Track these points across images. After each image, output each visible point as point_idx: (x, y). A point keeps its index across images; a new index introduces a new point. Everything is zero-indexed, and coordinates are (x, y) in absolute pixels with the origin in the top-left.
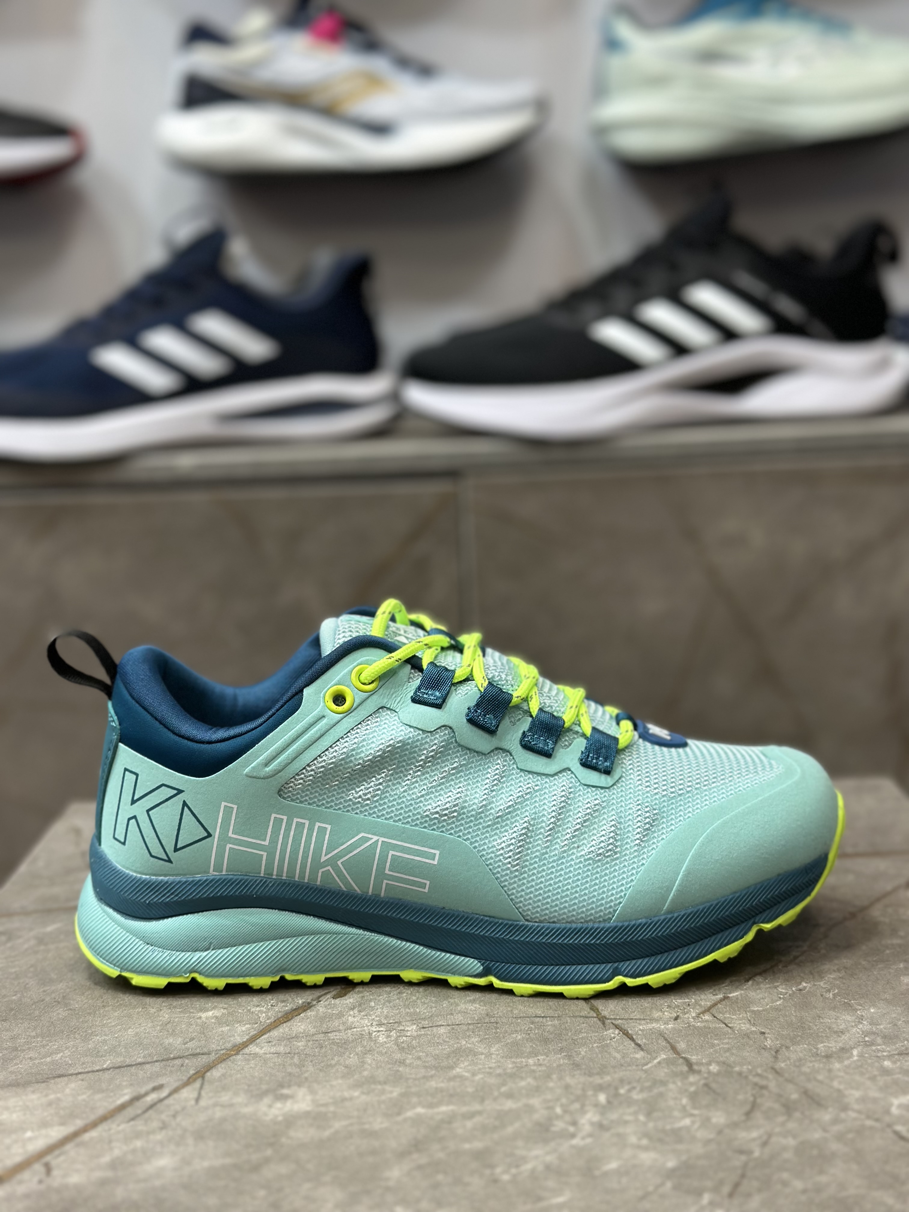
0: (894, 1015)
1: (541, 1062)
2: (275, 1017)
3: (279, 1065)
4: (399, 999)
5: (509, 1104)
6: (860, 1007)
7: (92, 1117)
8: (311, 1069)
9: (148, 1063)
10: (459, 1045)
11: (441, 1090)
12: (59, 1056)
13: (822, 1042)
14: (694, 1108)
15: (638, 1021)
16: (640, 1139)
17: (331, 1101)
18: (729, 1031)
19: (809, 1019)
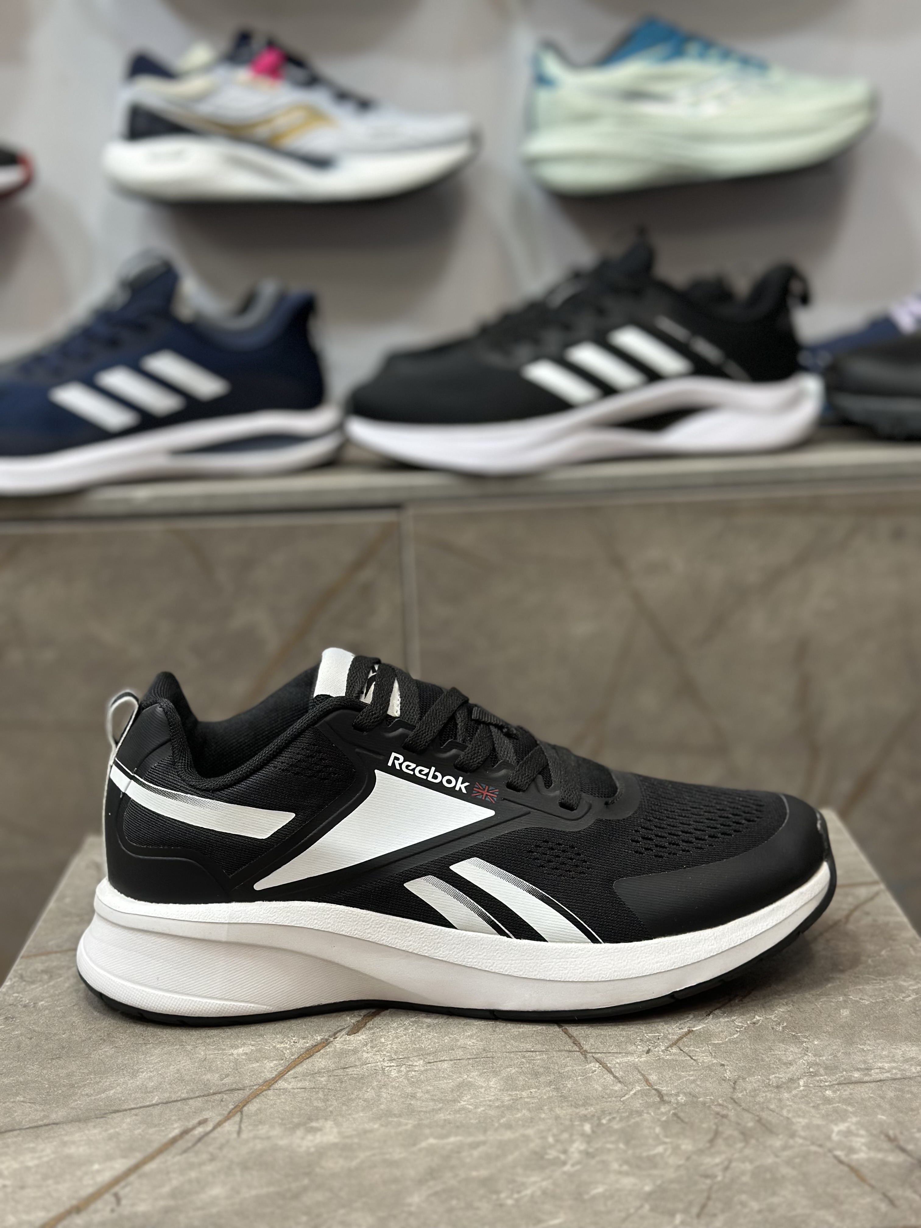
0: (834, 1047)
1: (533, 1094)
2: (298, 1053)
3: (307, 1099)
4: (405, 1035)
5: (508, 1135)
6: (805, 1040)
7: (150, 1150)
8: (335, 1103)
9: (192, 1098)
10: (462, 1079)
11: (449, 1122)
12: (112, 1092)
13: (774, 1074)
14: (666, 1136)
15: (616, 1055)
16: (621, 1166)
17: (355, 1133)
18: (694, 1064)
19: (762, 1051)
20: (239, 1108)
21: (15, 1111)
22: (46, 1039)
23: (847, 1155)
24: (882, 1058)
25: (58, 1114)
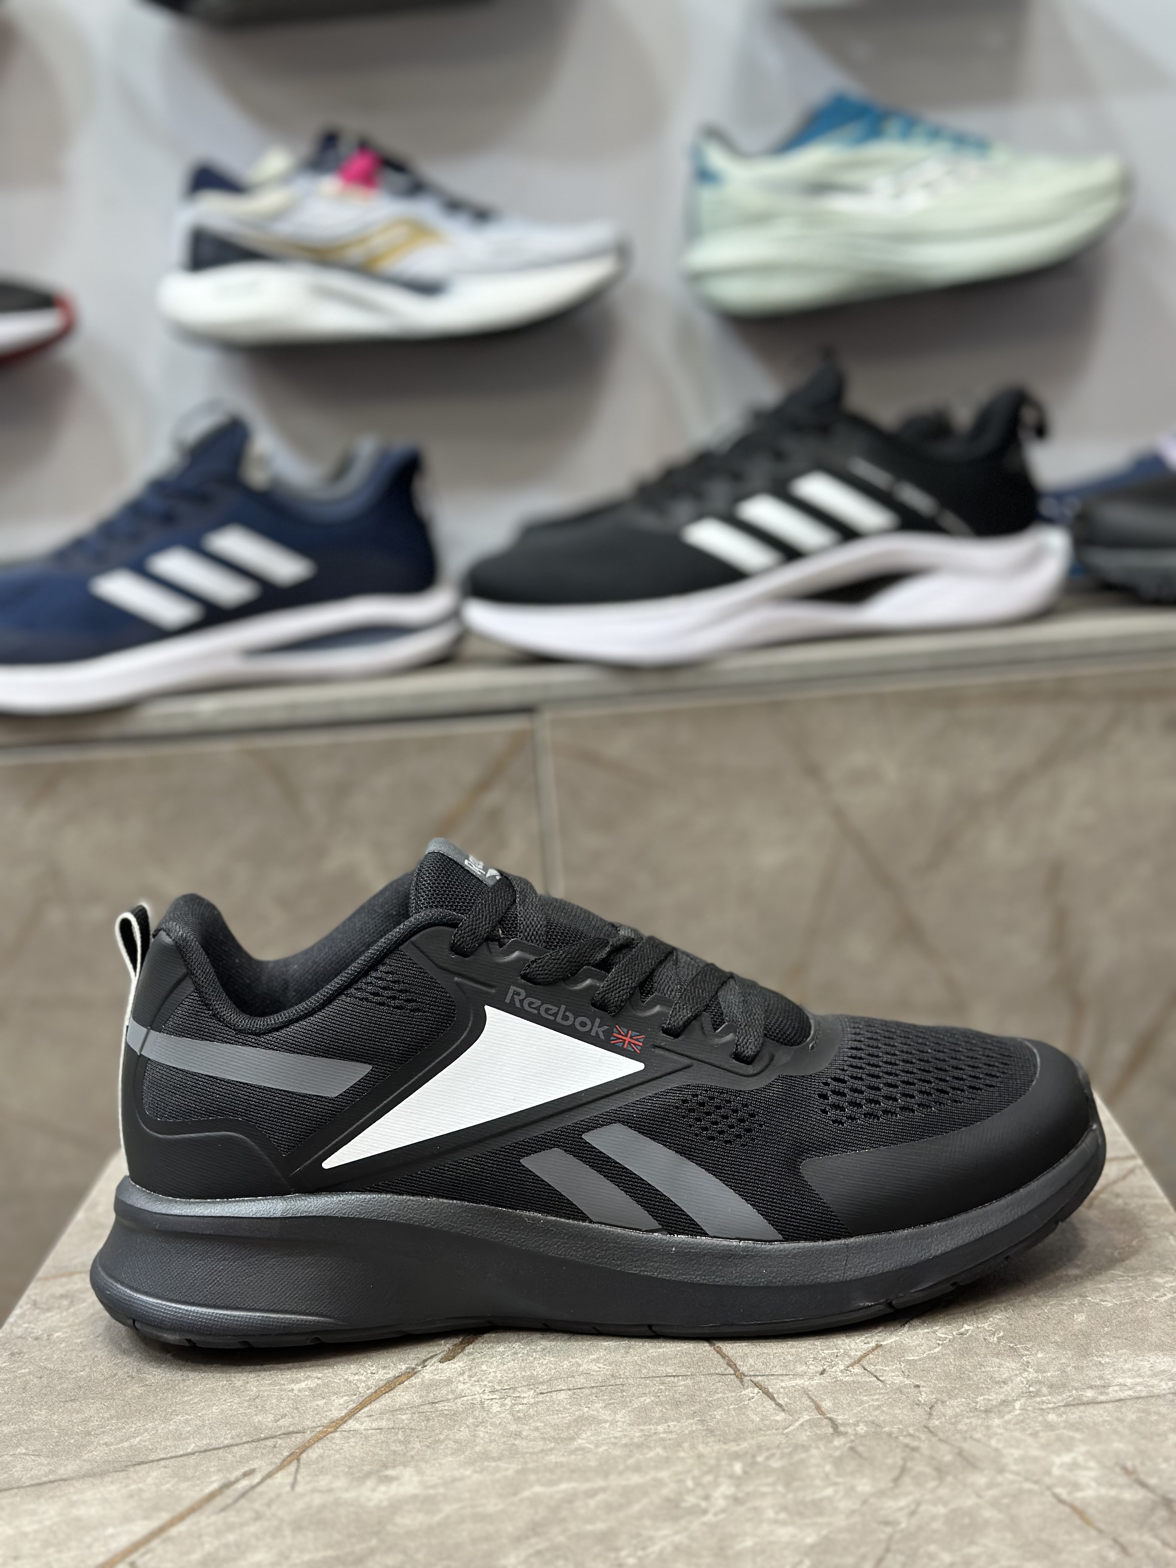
0: (1064, 1361)
1: (672, 1428)
2: (376, 1387)
3: (382, 1442)
4: (513, 1360)
5: (636, 1479)
6: (1026, 1352)
7: (180, 1509)
8: (418, 1445)
9: (237, 1445)
10: (581, 1412)
11: (561, 1465)
12: (138, 1439)
13: (982, 1395)
14: (838, 1475)
15: (780, 1378)
16: (777, 1513)
17: (440, 1482)
18: (881, 1386)
19: (970, 1368)
20: (295, 1456)
21: (15, 1466)
22: (61, 1378)
23: (1069, 1493)
24: (1124, 1372)
25: (69, 1468)
